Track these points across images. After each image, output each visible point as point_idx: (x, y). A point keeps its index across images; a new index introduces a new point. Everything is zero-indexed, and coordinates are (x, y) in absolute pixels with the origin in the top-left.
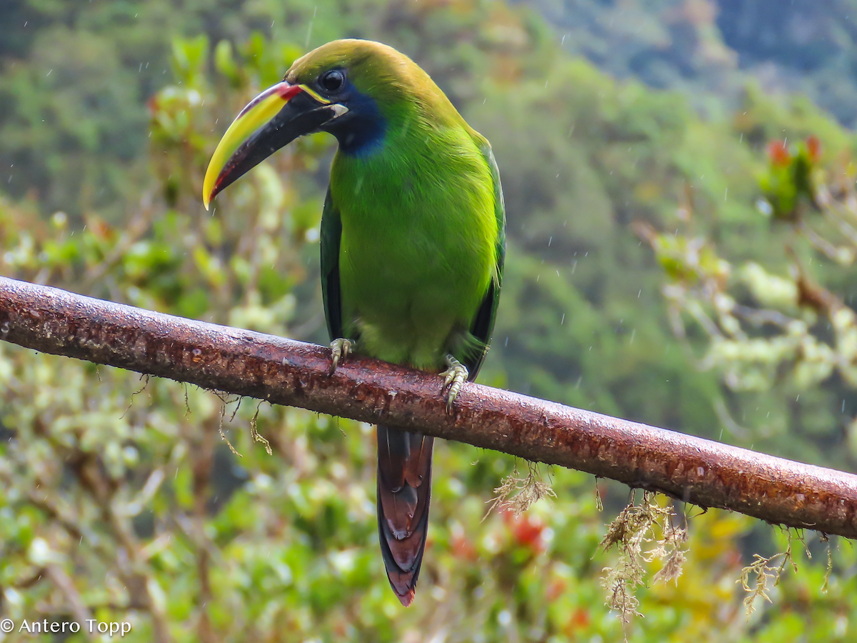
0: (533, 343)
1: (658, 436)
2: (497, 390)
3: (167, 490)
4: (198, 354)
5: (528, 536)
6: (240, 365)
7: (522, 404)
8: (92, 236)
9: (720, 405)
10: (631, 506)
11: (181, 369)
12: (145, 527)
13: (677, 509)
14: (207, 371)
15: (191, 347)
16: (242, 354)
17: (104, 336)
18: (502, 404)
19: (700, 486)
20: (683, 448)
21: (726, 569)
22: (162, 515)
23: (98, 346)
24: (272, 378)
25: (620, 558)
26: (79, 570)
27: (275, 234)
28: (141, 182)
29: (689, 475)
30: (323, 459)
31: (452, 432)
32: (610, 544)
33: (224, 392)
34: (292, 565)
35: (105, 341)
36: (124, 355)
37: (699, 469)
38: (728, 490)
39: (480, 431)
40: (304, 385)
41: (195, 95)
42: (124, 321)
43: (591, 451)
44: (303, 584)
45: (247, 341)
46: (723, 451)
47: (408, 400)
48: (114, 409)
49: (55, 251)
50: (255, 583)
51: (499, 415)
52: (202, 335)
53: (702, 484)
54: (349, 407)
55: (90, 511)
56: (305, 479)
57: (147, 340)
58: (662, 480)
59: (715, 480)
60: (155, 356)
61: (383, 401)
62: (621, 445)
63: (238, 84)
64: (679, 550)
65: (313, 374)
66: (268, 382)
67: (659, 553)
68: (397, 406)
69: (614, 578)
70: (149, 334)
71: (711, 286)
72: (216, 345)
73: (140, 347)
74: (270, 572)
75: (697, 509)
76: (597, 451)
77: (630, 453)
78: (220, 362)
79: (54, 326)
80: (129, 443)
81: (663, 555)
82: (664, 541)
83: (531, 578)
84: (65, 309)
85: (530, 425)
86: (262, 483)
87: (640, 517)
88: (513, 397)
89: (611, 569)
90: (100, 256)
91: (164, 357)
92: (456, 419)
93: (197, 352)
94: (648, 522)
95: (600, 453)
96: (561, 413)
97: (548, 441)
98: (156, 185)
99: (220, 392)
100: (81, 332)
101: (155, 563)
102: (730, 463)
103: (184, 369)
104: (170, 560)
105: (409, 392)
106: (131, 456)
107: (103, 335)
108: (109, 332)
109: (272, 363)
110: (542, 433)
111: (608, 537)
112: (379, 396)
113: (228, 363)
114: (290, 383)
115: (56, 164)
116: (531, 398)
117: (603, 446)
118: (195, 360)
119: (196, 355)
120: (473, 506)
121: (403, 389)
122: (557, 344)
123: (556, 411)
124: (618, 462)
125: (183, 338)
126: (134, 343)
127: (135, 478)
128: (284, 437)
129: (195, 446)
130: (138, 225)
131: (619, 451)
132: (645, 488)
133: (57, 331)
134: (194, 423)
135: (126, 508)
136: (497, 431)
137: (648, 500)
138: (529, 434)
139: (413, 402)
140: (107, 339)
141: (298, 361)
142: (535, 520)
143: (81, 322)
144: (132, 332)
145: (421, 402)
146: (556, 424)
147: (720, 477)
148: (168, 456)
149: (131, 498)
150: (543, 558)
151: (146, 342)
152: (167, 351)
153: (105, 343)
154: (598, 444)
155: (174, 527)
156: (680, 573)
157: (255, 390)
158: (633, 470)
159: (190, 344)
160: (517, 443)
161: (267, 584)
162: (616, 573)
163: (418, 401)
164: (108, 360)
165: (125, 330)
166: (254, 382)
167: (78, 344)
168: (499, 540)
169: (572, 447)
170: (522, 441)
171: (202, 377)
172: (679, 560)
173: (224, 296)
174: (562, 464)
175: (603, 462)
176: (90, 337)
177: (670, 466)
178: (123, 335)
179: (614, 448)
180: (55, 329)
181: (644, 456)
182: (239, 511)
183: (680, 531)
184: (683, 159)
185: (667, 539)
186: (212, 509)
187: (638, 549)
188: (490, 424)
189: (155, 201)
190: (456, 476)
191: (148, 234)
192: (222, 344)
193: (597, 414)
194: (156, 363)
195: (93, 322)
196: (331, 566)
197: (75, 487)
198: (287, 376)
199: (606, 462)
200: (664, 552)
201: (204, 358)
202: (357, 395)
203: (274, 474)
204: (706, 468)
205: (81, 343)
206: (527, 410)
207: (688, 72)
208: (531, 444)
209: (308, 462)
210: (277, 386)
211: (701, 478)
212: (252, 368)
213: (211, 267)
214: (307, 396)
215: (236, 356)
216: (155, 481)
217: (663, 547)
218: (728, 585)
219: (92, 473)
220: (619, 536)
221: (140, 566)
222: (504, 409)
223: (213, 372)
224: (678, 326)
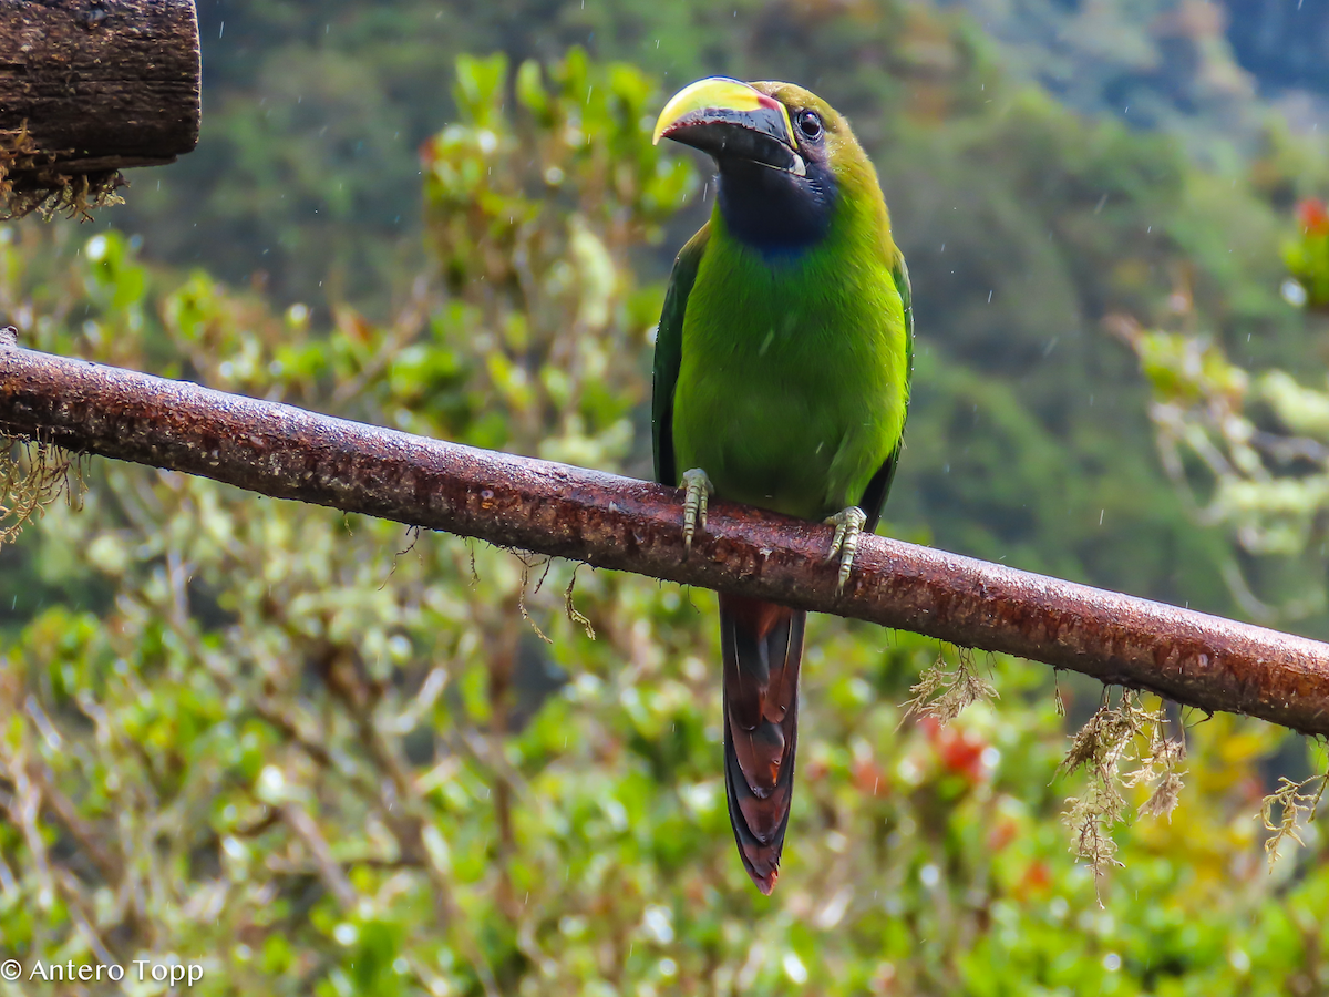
0: (969, 489)
1: (1143, 610)
2: (913, 546)
3: (452, 699)
4: (490, 497)
5: (962, 759)
6: (549, 513)
7: (950, 566)
8: (345, 339)
9: (1232, 575)
10: (1105, 710)
11: (464, 519)
12: (421, 750)
13: (1171, 714)
14: (502, 521)
15: (479, 488)
16: (551, 497)
17: (355, 473)
18: (921, 565)
19: (1202, 681)
20: (1178, 628)
21: (1242, 805)
22: (445, 730)
23: (347, 486)
24: (595, 531)
25: (1089, 785)
26: (327, 810)
27: (603, 334)
28: (414, 262)
29: (1187, 665)
30: (673, 652)
31: (850, 606)
32: (1075, 765)
33: (526, 551)
34: (627, 803)
35: (357, 479)
36: (384, 499)
37: (1200, 656)
38: (1242, 687)
39: (889, 605)
40: (640, 541)
41: (488, 139)
42: (383, 451)
43: (1047, 632)
44: (644, 829)
45: (558, 478)
46: (1235, 631)
47: (788, 561)
48: (376, 583)
49: (292, 360)
50: (576, 831)
51: (917, 581)
52: (494, 470)
53: (1204, 678)
54: (703, 571)
55: (343, 727)
56: (648, 681)
57: (417, 477)
58: (1149, 672)
59: (1224, 672)
60: (428, 501)
61: (752, 564)
62: (1090, 624)
63: (550, 121)
64: (1173, 773)
65: (652, 525)
66: (588, 536)
67: (1146, 776)
68: (772, 568)
69: (1081, 812)
70: (418, 469)
71: (1219, 407)
72: (514, 484)
73: (408, 485)
74: (596, 813)
75: (1199, 714)
76: (1056, 631)
77: (1104, 635)
78: (523, 510)
79: (284, 460)
80: (398, 631)
81: (1150, 779)
82: (1151, 759)
83: (966, 820)
84: (300, 434)
85: (961, 595)
86: (586, 687)
87: (1117, 726)
88: (936, 556)
89: (1076, 799)
90: (355, 366)
91: (441, 502)
92: (856, 587)
93: (487, 494)
94: (1129, 731)
95: (1061, 635)
96: (1005, 579)
97: (987, 619)
98: (434, 265)
99: (521, 551)
100: (322, 467)
101: (436, 801)
102: (1244, 648)
103: (469, 519)
104: (456, 796)
105: (788, 550)
106: (400, 649)
107: (354, 471)
108: (362, 467)
109: (595, 509)
110: (979, 607)
111: (1073, 754)
112: (746, 555)
113: (532, 509)
114: (619, 538)
115: (292, 239)
116: (963, 557)
117: (1065, 625)
118: (485, 506)
119: (486, 498)
120: (886, 718)
121: (780, 545)
122: (1002, 488)
123: (997, 575)
124: (1086, 648)
125: (468, 475)
126: (398, 482)
127: (406, 681)
128: (618, 621)
129: (491, 633)
130: (409, 322)
131: (1088, 632)
132: (1124, 684)
133: (289, 465)
134: (489, 602)
135: (395, 722)
136: (915, 604)
137: (1129, 701)
138: (960, 608)
139: (794, 564)
140: (358, 477)
141: (631, 508)
142: (973, 736)
143: (323, 452)
144: (395, 467)
145: (805, 563)
146: (998, 594)
147: (1230, 668)
148: (453, 649)
149: (401, 708)
150: (983, 791)
151: (415, 481)
152: (444, 493)
153: (357, 483)
154: (1057, 623)
155: (461, 749)
156: (1174, 804)
157: (571, 548)
158: (1107, 660)
159: (477, 483)
160: (942, 621)
161: (593, 831)
162: (1083, 806)
163: (801, 562)
164: (361, 506)
165: (385, 464)
166: (569, 537)
167: (319, 484)
168: (921, 765)
169: (1020, 627)
170: (950, 619)
171: (494, 530)
172: (1173, 787)
173: (532, 423)
174: (1007, 650)
175: (1064, 647)
176: (336, 474)
177: (1160, 652)
178: (382, 471)
179: (1081, 627)
180: (285, 463)
181: (1123, 638)
182: (555, 726)
183: (1175, 745)
184: (1179, 227)
185: (1156, 756)
186: (514, 725)
187: (1115, 769)
188: (905, 594)
189: (432, 288)
190: (861, 674)
191: (425, 335)
192: (523, 482)
193: (1056, 580)
194: (429, 510)
195: (339, 453)
196: (682, 805)
197: (321, 693)
198: (615, 528)
199: (1070, 648)
200: (1151, 775)
201: (498, 502)
202: (716, 554)
203: (603, 674)
204: (1210, 656)
205: (322, 482)
206: (958, 574)
207: (1187, 106)
208: (963, 622)
209: (652, 657)
210: (602, 542)
211: (1205, 669)
212: (566, 516)
213: (513, 381)
214: (644, 557)
215: (543, 500)
216: (435, 683)
217: (1150, 768)
218: (1245, 827)
219: (345, 673)
220: (1088, 753)
221: (414, 807)
222: (924, 574)
223: (511, 522)
224: (1173, 463)
